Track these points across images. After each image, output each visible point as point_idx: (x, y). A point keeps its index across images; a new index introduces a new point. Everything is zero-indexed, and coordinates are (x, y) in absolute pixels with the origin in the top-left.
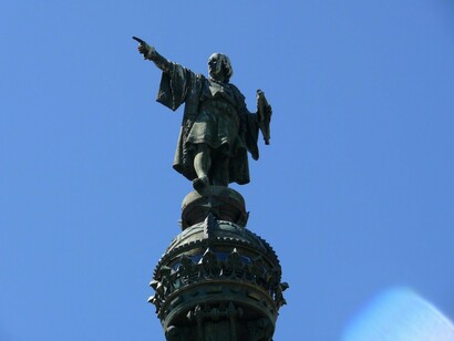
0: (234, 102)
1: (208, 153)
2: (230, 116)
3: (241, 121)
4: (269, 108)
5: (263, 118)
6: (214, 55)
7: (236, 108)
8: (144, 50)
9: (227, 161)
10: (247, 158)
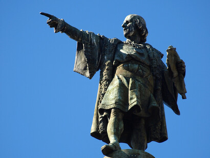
0: (147, 63)
1: (120, 117)
2: (142, 76)
3: (156, 79)
4: (182, 62)
5: (175, 74)
6: (128, 18)
7: (150, 67)
8: (54, 23)
9: (143, 122)
10: (163, 115)
